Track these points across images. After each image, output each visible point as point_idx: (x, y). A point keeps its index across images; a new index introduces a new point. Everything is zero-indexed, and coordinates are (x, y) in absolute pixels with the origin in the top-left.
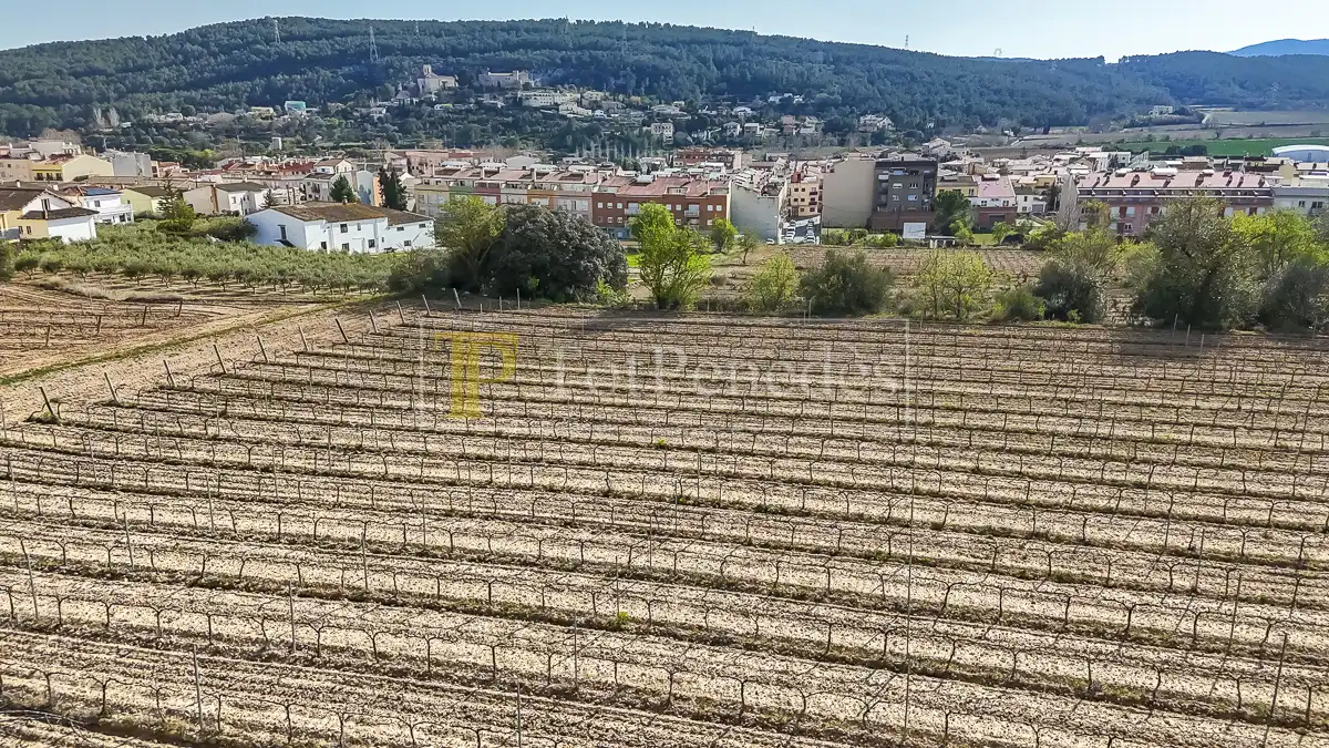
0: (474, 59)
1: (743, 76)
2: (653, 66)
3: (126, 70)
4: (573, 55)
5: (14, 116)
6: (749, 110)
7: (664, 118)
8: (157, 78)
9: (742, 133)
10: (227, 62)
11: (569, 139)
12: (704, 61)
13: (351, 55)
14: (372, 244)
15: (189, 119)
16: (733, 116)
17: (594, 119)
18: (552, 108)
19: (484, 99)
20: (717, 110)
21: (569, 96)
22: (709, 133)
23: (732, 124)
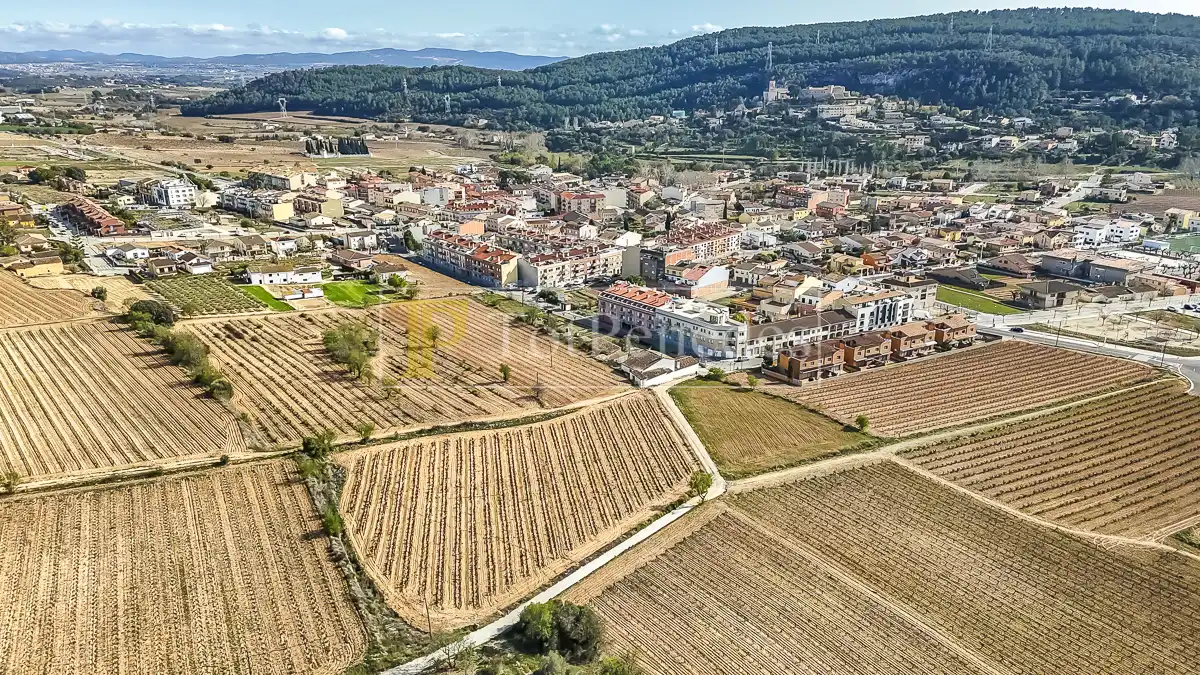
0: (844, 63)
2: (1009, 63)
3: (624, 78)
6: (1031, 121)
7: (930, 130)
8: (633, 85)
10: (677, 72)
14: (285, 280)
15: (612, 125)
16: (1011, 125)
17: (863, 130)
18: (836, 119)
19: (791, 112)
20: (996, 119)
21: (859, 108)
22: (961, 146)
23: (989, 136)
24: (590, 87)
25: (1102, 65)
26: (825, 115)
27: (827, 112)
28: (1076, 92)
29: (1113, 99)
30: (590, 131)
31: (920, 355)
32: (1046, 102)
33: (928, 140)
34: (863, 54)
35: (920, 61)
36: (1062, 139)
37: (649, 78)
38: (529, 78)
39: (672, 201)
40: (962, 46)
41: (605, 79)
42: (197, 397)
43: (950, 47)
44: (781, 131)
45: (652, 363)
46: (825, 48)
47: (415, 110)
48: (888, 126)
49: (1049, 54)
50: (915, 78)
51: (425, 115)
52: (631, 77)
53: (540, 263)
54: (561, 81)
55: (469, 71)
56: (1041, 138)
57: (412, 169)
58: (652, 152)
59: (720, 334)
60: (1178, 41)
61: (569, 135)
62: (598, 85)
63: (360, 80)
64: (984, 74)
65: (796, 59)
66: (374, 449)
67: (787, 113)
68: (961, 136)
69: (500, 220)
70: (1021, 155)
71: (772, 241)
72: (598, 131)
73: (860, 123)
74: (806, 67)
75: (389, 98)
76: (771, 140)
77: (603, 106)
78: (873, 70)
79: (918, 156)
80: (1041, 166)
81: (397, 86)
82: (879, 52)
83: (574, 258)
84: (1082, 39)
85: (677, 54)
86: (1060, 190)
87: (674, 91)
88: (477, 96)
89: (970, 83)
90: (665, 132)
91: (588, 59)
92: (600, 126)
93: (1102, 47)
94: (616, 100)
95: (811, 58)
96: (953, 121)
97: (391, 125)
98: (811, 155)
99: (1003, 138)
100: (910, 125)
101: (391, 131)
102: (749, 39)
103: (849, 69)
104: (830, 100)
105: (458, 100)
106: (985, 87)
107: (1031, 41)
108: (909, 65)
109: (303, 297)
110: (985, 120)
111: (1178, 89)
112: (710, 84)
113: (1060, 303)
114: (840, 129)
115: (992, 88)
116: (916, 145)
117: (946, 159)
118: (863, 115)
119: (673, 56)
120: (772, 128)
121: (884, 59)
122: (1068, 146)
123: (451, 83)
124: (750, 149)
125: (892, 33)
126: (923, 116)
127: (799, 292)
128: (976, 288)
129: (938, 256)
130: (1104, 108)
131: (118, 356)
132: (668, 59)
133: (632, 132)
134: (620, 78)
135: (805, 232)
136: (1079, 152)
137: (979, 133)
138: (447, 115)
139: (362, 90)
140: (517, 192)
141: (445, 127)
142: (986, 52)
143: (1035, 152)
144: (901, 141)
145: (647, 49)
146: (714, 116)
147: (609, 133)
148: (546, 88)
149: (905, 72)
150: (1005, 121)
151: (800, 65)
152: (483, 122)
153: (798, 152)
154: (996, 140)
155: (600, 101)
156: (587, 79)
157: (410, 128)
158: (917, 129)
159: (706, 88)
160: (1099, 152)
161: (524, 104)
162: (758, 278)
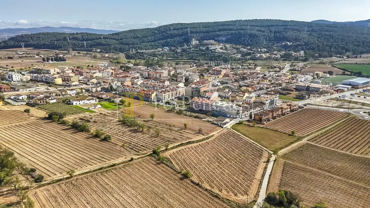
0: (210, 34)
1: (280, 36)
2: (254, 34)
3: (144, 37)
5: (120, 48)
6: (266, 50)
8: (148, 39)
10: (161, 36)
11: (214, 58)
12: (271, 32)
13: (184, 34)
14: (84, 103)
15: (146, 51)
16: (261, 51)
17: (223, 53)
18: (215, 50)
19: (201, 48)
20: (257, 49)
21: (220, 47)
22: (250, 56)
23: (257, 54)
24: (133, 40)
25: (278, 35)
26: (211, 49)
27: (212, 48)
28: (273, 42)
29: (283, 43)
30: (140, 53)
31: (287, 114)
32: (266, 45)
33: (241, 55)
34: (215, 31)
35: (231, 33)
36: (276, 54)
37: (152, 37)
38: (112, 36)
39: (180, 74)
40: (241, 29)
41: (138, 37)
42: (100, 141)
43: (238, 30)
44: (200, 53)
45: (224, 120)
46: (204, 30)
47: (73, 47)
48: (229, 51)
49: (264, 32)
50: (231, 38)
51: (77, 48)
52: (146, 37)
53: (163, 93)
54: (123, 38)
55: (90, 34)
56: (269, 54)
57: (88, 66)
58: (162, 59)
59: (235, 111)
60: (296, 28)
61: (132, 54)
62: (135, 39)
63: (50, 37)
64: (248, 37)
65: (196, 32)
66: (171, 152)
67: (200, 48)
68: (249, 54)
69: (135, 81)
70: (266, 59)
71: (219, 84)
72: (142, 53)
73: (221, 51)
74: (199, 35)
75: (63, 43)
76: (197, 56)
77: (139, 45)
78: (219, 36)
79: (239, 60)
80: (273, 62)
81: (65, 39)
82: (219, 31)
83: (171, 91)
84: (272, 28)
85: (159, 30)
86: (282, 68)
87: (162, 41)
88: (95, 42)
89: (245, 40)
90: (164, 53)
91: (130, 31)
92: (142, 51)
93: (277, 30)
94: (143, 44)
95: (200, 32)
96: (246, 50)
97: (66, 52)
98: (210, 60)
99: (261, 54)
100: (235, 51)
101: (67, 54)
102: (181, 26)
103: (212, 35)
104: (212, 44)
105: (89, 43)
106: (249, 41)
107: (258, 28)
108: (228, 35)
109: (95, 108)
110: (254, 50)
111: (299, 40)
112: (172, 39)
113: (309, 98)
114: (216, 52)
115: (251, 41)
116: (238, 57)
117: (247, 60)
118: (221, 48)
119: (159, 31)
120: (197, 52)
121: (221, 33)
122: (277, 56)
123: (84, 38)
124: (192, 58)
125: (221, 25)
126: (237, 49)
127: (244, 98)
128: (285, 95)
129: (268, 86)
130: (281, 46)
131: (58, 131)
132: (156, 31)
133: (154, 53)
134: (142, 37)
135: (227, 81)
136: (281, 58)
137: (253, 53)
138: (86, 48)
139: (53, 40)
140: (130, 72)
141: (86, 52)
142: (248, 31)
143: (269, 58)
144: (234, 55)
145: (149, 29)
146: (178, 49)
147: (146, 54)
148: (118, 40)
149: (227, 36)
150: (259, 50)
151: (198, 34)
152: (99, 50)
153: (206, 59)
154: (259, 55)
155: (137, 44)
156: (131, 37)
157: (74, 53)
158: (237, 52)
159: (171, 40)
160: (286, 58)
161: (112, 45)
162: (226, 95)
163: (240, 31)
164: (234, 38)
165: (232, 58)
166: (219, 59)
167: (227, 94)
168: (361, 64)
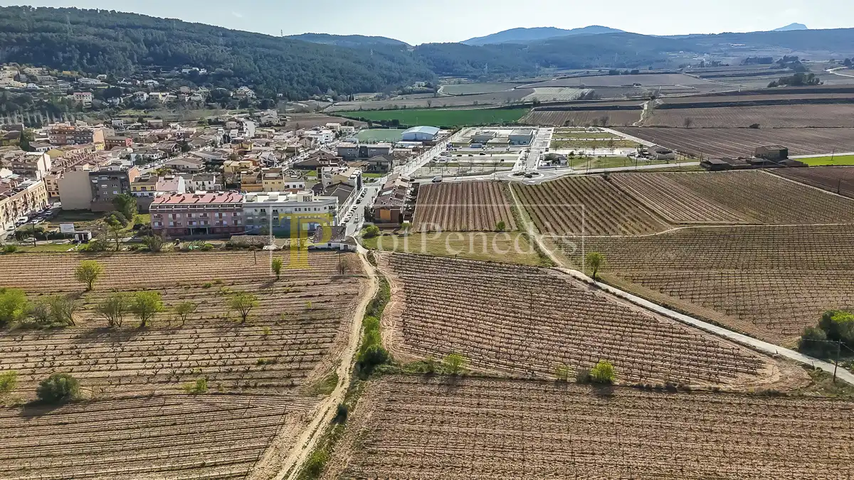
1: (166, 52)
2: (93, 44)
4: (26, 36)
6: (156, 83)
7: (87, 88)
9: (148, 99)
12: (136, 41)
16: (145, 86)
17: (27, 90)
20: (131, 81)
21: (9, 73)
22: (122, 99)
23: (139, 93)
25: (159, 49)
28: (152, 66)
29: (184, 71)
33: (93, 96)
35: (18, 39)
36: (189, 94)
40: (46, 30)
43: (37, 31)
48: (48, 86)
49: (116, 40)
56: (173, 94)
64: (79, 52)
68: (116, 93)
70: (172, 105)
73: (21, 84)
79: (95, 108)
80: (195, 111)
84: (132, 31)
89: (71, 59)
93: (150, 37)
96: (98, 82)
99: (150, 93)
100: (68, 86)
106: (85, 61)
107: (97, 30)
110: (122, 82)
113: (392, 167)
116: (85, 100)
122: (197, 98)
126: (71, 79)
127: (284, 181)
129: (279, 156)
135: (147, 156)
136: (207, 102)
137: (126, 91)
142: (69, 35)
143: (179, 103)
144: (71, 97)
150: (139, 83)
154: (146, 95)
158: (75, 88)
162: (203, 184)
163: (43, 33)
164: (31, 54)
165: (69, 102)
166: (25, 107)
167: (206, 183)
168: (369, 110)
